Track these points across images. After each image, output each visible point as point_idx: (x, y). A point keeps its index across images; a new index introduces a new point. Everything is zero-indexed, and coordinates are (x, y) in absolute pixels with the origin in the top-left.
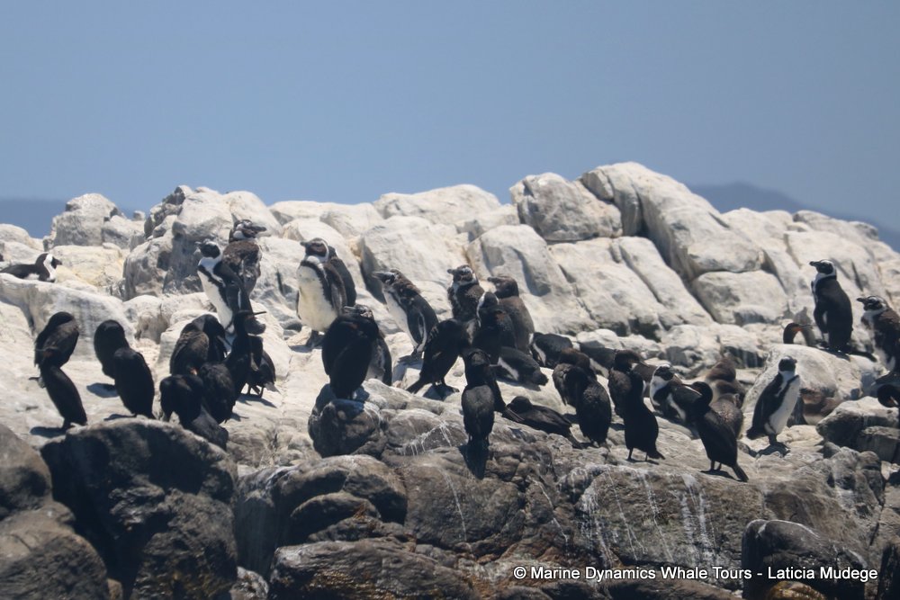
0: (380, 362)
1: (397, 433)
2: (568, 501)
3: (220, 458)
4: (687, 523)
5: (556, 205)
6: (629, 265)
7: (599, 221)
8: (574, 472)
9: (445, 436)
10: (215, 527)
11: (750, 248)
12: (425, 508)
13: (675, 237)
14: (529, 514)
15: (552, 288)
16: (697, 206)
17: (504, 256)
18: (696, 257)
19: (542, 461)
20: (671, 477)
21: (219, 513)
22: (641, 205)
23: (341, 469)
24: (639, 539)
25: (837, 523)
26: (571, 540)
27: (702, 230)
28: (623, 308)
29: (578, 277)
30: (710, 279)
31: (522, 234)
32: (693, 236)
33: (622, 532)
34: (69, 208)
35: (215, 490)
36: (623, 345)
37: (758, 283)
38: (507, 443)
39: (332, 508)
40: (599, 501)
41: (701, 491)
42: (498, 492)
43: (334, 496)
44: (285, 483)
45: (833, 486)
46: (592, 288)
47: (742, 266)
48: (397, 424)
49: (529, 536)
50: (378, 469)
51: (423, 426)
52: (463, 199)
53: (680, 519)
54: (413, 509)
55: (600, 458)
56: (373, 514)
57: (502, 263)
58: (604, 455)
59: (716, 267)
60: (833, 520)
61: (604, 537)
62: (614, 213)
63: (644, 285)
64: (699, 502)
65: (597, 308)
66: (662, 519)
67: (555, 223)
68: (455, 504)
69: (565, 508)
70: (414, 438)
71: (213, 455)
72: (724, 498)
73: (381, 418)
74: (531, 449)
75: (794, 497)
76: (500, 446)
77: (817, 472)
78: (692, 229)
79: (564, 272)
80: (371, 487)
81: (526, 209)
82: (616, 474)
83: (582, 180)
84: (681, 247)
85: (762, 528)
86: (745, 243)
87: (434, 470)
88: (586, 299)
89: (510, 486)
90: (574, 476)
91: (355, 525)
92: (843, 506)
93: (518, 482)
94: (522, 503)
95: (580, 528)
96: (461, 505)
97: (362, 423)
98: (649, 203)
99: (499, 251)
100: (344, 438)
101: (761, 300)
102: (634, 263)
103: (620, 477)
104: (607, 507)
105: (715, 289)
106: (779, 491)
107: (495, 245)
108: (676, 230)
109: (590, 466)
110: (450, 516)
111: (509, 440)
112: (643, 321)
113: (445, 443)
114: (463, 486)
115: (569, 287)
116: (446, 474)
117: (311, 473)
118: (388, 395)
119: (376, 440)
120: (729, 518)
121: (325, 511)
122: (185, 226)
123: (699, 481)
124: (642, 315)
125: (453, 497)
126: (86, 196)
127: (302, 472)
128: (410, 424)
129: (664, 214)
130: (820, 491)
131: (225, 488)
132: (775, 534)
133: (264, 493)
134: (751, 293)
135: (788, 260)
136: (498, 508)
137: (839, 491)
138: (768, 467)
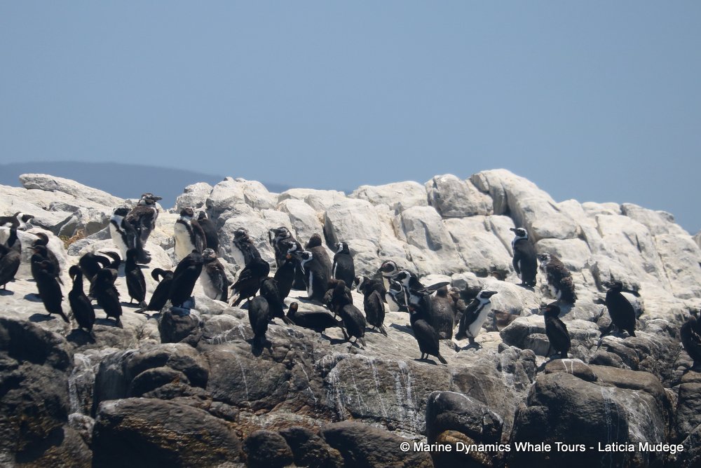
0: (220, 285)
1: (209, 330)
2: (320, 376)
3: (60, 342)
4: (398, 392)
5: (451, 194)
6: (495, 233)
7: (478, 205)
8: (325, 358)
9: (242, 332)
10: (53, 386)
11: (571, 224)
12: (222, 378)
13: (525, 216)
14: (292, 384)
15: (443, 246)
16: (541, 197)
17: (414, 225)
18: (537, 229)
19: (306, 350)
20: (390, 362)
21: (57, 377)
22: (506, 196)
23: (166, 352)
24: (365, 402)
25: (500, 396)
26: (319, 402)
27: (542, 212)
28: (487, 259)
29: (461, 240)
30: (545, 243)
31: (426, 211)
32: (536, 216)
33: (354, 397)
34: (186, 191)
35: (56, 363)
36: (479, 282)
37: (574, 246)
38: (283, 338)
39: (158, 377)
40: (340, 377)
41: (409, 372)
42: (272, 369)
43: (160, 369)
44: (130, 360)
45: (501, 371)
46: (469, 247)
47: (565, 235)
48: (210, 324)
49: (291, 398)
50: (190, 353)
51: (227, 326)
52: (407, 190)
53: (394, 389)
54: (213, 379)
55: (346, 349)
56: (185, 382)
57: (413, 229)
58: (348, 347)
59: (549, 235)
60: (498, 393)
61: (342, 400)
62: (489, 200)
63: (503, 246)
64: (407, 379)
65: (470, 259)
66: (382, 389)
67: (450, 205)
68: (242, 376)
69: (317, 380)
70: (220, 333)
71: (55, 340)
72: (424, 377)
73: (200, 320)
74: (298, 342)
75: (473, 377)
76: (277, 340)
77: (491, 362)
78: (536, 211)
79: (452, 236)
80: (185, 364)
81: (432, 197)
82: (353, 360)
83: (471, 179)
84: (528, 222)
85: (438, 396)
86: (568, 221)
87: (230, 354)
88: (464, 253)
89: (281, 365)
90: (325, 360)
91: (172, 388)
92: (505, 384)
93: (286, 363)
94: (288, 377)
95: (326, 394)
96: (246, 378)
97: (186, 323)
98: (511, 194)
99: (412, 222)
100: (175, 332)
101: (575, 257)
102: (498, 232)
103: (356, 362)
104: (345, 380)
105: (547, 249)
106: (464, 373)
107: (410, 218)
108: (526, 212)
109: (336, 354)
110: (237, 384)
111: (285, 336)
112: (499, 268)
113: (241, 337)
114: (248, 365)
115: (455, 245)
116: (238, 357)
117: (147, 354)
118: (211, 306)
119: (195, 334)
120: (427, 390)
121: (154, 379)
122: (213, 201)
123: (409, 365)
124: (499, 264)
125: (241, 372)
126: (198, 184)
127: (141, 353)
128: (219, 324)
129: (519, 202)
130: (491, 373)
131: (63, 361)
132: (445, 400)
133: (117, 366)
134: (569, 252)
135: (595, 233)
136: (271, 379)
137: (504, 374)
138: (461, 358)
